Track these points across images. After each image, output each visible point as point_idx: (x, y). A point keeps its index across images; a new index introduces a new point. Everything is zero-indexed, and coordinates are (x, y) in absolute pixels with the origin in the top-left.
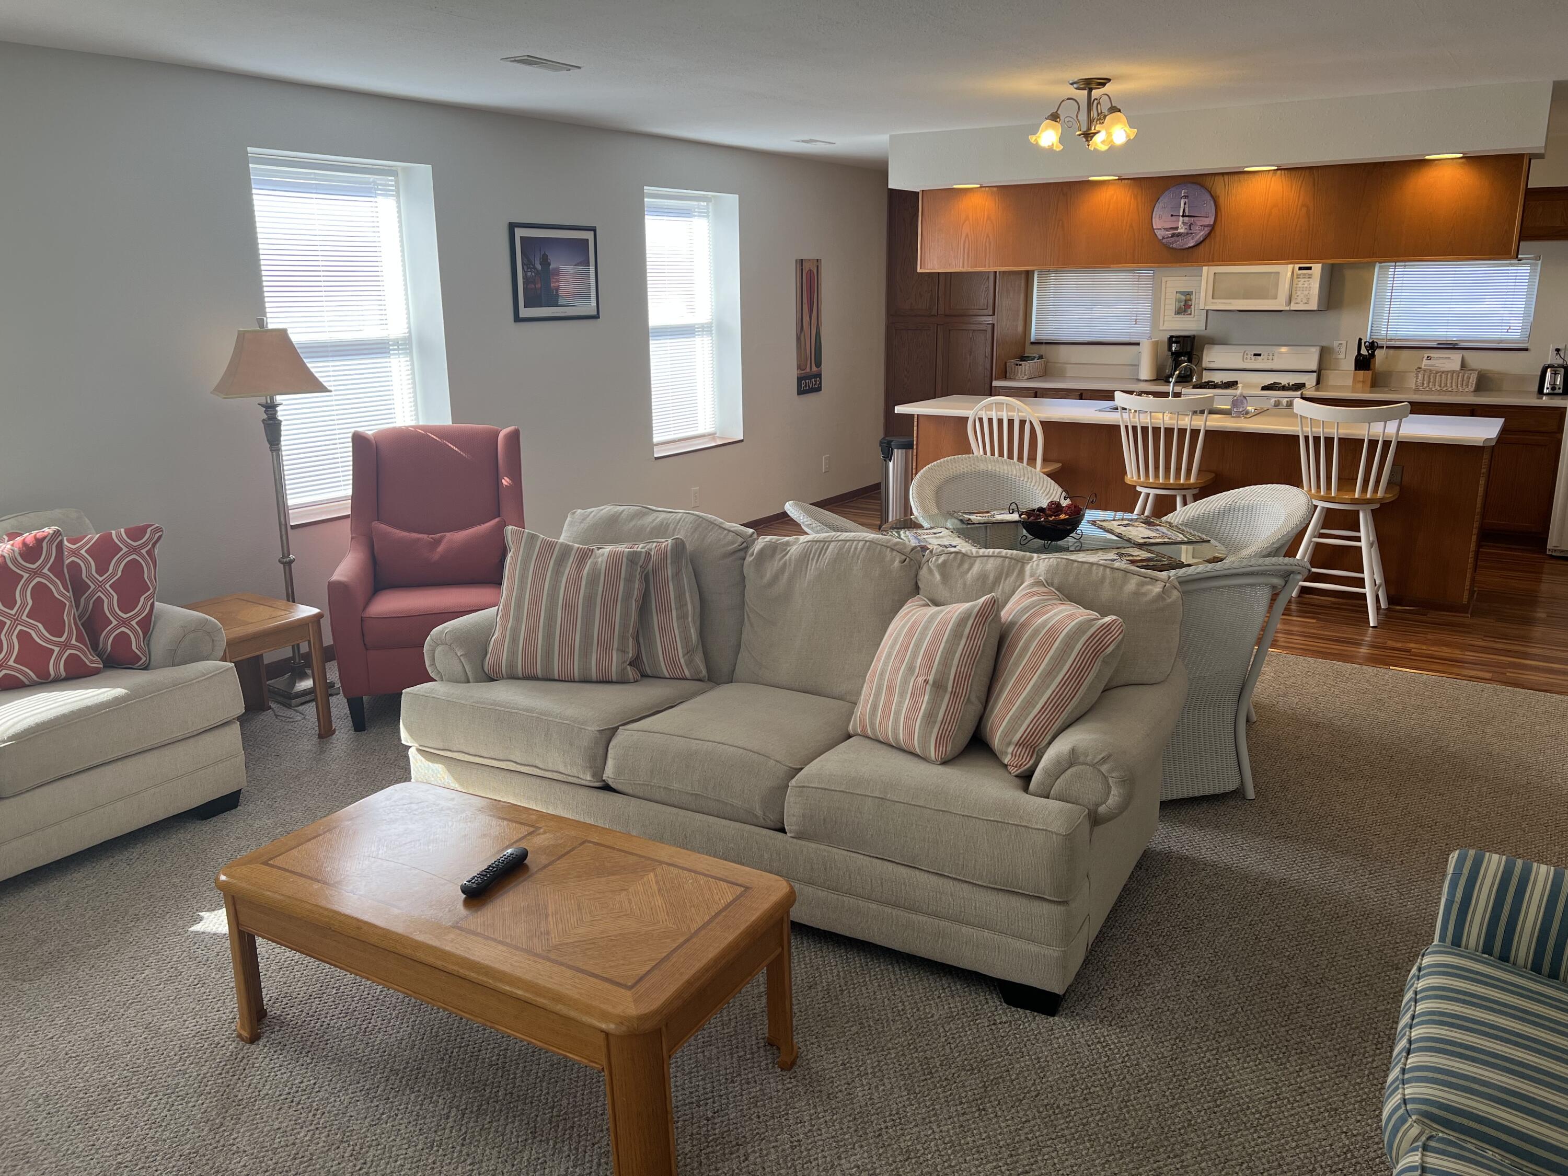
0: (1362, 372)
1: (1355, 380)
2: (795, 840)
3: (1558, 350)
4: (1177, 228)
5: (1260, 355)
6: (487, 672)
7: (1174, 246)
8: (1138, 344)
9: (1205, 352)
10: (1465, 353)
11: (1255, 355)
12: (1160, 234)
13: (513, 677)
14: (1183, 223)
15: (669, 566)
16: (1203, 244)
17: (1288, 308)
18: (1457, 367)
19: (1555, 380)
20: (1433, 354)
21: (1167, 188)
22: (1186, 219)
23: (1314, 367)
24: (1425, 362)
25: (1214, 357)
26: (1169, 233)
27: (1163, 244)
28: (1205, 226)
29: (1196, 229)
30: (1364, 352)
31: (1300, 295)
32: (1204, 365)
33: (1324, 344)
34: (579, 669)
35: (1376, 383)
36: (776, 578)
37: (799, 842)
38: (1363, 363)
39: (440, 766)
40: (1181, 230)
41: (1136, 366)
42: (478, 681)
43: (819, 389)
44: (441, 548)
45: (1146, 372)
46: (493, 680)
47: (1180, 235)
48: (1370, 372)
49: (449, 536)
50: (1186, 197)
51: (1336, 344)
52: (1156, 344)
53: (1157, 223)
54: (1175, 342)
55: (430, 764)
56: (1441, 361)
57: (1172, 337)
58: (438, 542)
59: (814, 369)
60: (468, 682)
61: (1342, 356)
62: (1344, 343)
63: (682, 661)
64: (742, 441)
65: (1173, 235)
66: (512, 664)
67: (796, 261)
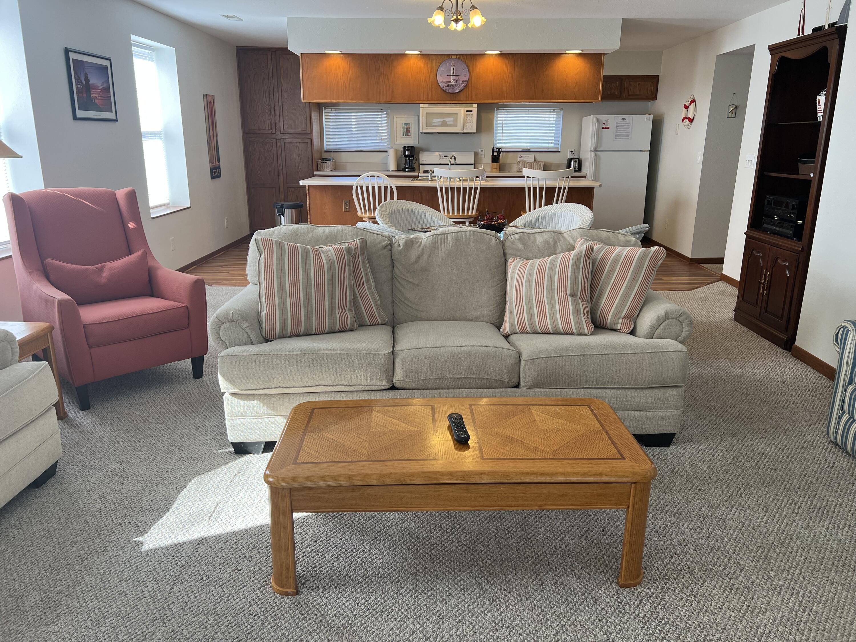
0: (495, 164)
1: (492, 167)
2: (529, 390)
3: (571, 151)
4: (450, 82)
5: (447, 156)
6: (264, 335)
7: (449, 91)
8: (387, 152)
9: (420, 155)
10: (537, 154)
11: (445, 156)
12: (441, 85)
13: (283, 336)
14: (453, 79)
15: (360, 256)
16: (463, 92)
17: (463, 132)
18: (532, 160)
19: (575, 165)
20: (522, 154)
21: (443, 61)
22: (454, 77)
23: (473, 162)
24: (519, 158)
25: (425, 158)
26: (446, 84)
27: (443, 90)
28: (464, 81)
29: (460, 82)
30: (495, 154)
31: (468, 125)
32: (420, 162)
33: (476, 150)
34: (329, 325)
35: (502, 169)
36: (418, 259)
37: (532, 390)
38: (495, 159)
39: (256, 401)
40: (452, 83)
41: (386, 164)
42: (260, 343)
43: (220, 176)
44: (105, 274)
45: (392, 166)
46: (271, 341)
47: (451, 85)
48: (498, 164)
49: (109, 265)
50: (454, 65)
51: (480, 150)
52: (396, 152)
53: (440, 79)
54: (407, 150)
55: (246, 402)
56: (526, 158)
57: (405, 147)
58: (101, 270)
59: (217, 163)
60: (252, 344)
61: (483, 156)
62: (484, 150)
63: (376, 313)
64: (190, 207)
65: (448, 86)
66: (283, 327)
67: (204, 95)
